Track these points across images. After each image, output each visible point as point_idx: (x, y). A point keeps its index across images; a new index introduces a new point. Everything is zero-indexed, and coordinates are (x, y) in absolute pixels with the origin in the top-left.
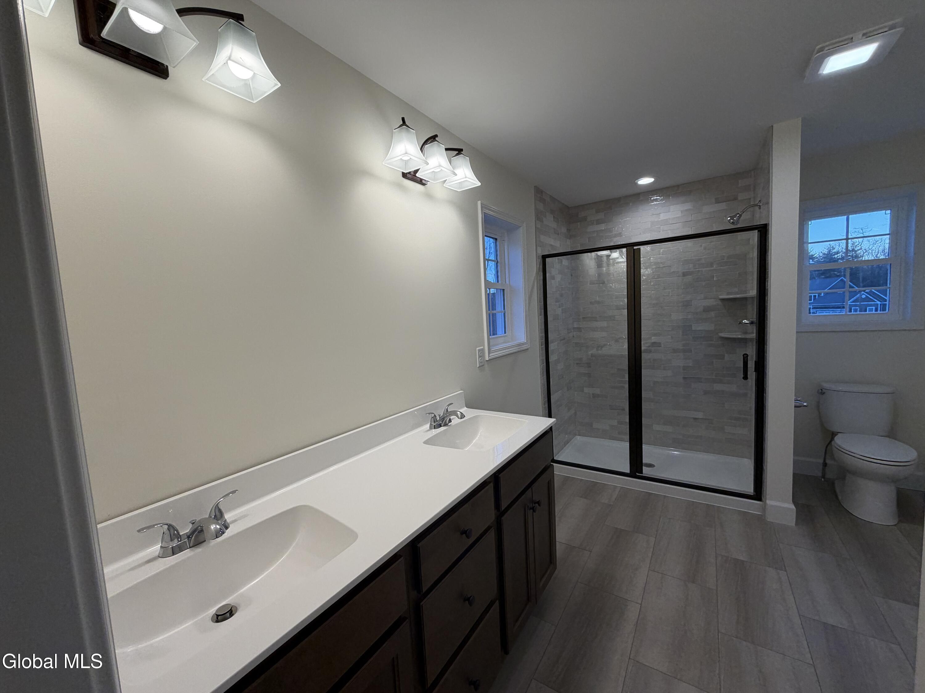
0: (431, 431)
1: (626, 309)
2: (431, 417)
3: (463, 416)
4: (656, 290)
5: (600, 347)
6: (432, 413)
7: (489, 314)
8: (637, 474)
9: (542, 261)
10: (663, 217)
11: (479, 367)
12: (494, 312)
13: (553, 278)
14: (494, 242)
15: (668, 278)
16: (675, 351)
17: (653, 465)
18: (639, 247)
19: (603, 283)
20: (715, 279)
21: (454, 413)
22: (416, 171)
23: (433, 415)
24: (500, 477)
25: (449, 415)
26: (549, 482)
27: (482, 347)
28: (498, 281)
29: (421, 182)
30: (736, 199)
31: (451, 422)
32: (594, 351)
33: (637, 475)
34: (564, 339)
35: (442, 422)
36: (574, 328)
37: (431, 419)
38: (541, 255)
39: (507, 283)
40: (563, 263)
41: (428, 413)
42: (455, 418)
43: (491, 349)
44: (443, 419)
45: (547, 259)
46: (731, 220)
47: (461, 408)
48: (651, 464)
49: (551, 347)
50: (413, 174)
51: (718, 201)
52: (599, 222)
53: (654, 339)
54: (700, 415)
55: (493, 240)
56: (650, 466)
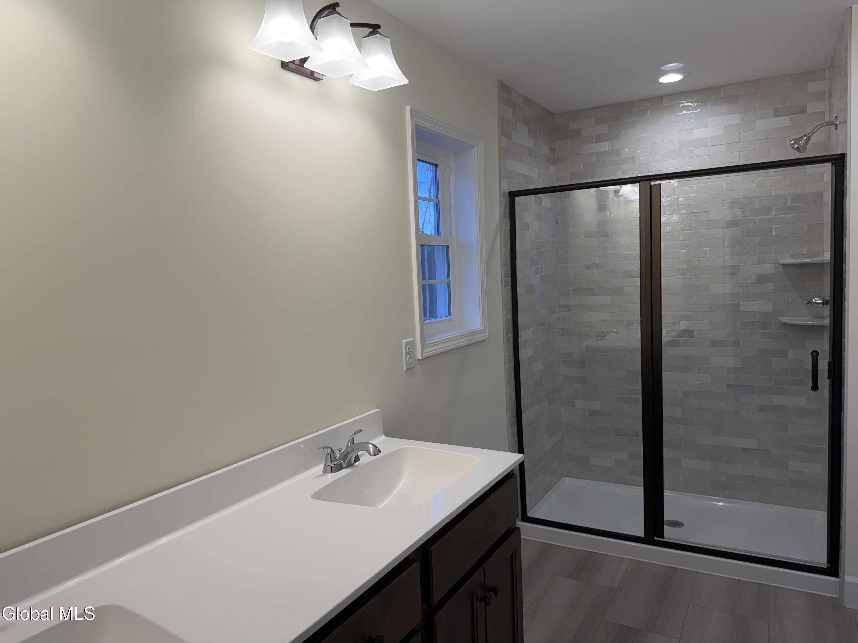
0: (324, 477)
1: (638, 277)
2: (326, 454)
3: (377, 451)
4: (687, 249)
5: (601, 336)
6: (328, 447)
7: (424, 287)
8: (656, 538)
9: (508, 201)
10: (698, 133)
11: (406, 370)
12: (433, 282)
13: (527, 227)
14: (433, 171)
15: (704, 230)
16: (714, 343)
17: (681, 523)
18: (659, 182)
19: (606, 235)
20: (774, 233)
21: (364, 446)
22: (304, 60)
23: (329, 450)
24: (431, 551)
25: (356, 449)
26: (512, 555)
27: (412, 339)
28: (439, 233)
29: (312, 75)
30: (803, 111)
31: (359, 460)
32: (590, 342)
33: (656, 540)
34: (544, 323)
35: (344, 460)
36: (560, 306)
37: (326, 457)
38: (508, 191)
39: (453, 235)
40: (543, 204)
41: (321, 448)
42: (366, 453)
43: (427, 342)
44: (345, 456)
45: (516, 198)
46: (796, 145)
47: (376, 436)
48: (679, 522)
49: (523, 336)
50: (298, 63)
51: (778, 113)
52: (600, 138)
53: (683, 325)
54: (751, 444)
55: (431, 166)
56: (676, 524)
